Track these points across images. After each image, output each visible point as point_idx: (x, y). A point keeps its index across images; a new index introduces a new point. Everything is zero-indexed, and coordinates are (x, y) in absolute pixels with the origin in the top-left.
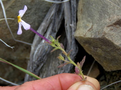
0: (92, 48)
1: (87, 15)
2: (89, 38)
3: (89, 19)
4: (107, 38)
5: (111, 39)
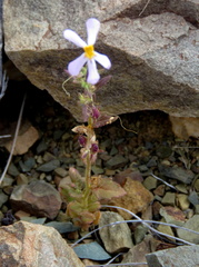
0: (55, 74)
1: (26, 6)
2: (53, 51)
3: (35, 14)
4: (109, 44)
5: (119, 46)
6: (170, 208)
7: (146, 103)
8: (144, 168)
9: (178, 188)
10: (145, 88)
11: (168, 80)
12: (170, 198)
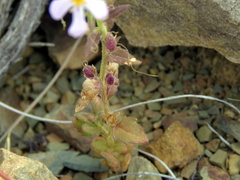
6: (215, 169)
7: (202, 39)
8: (204, 114)
9: (234, 147)
10: (200, 20)
11: (225, 15)
12: (220, 157)
